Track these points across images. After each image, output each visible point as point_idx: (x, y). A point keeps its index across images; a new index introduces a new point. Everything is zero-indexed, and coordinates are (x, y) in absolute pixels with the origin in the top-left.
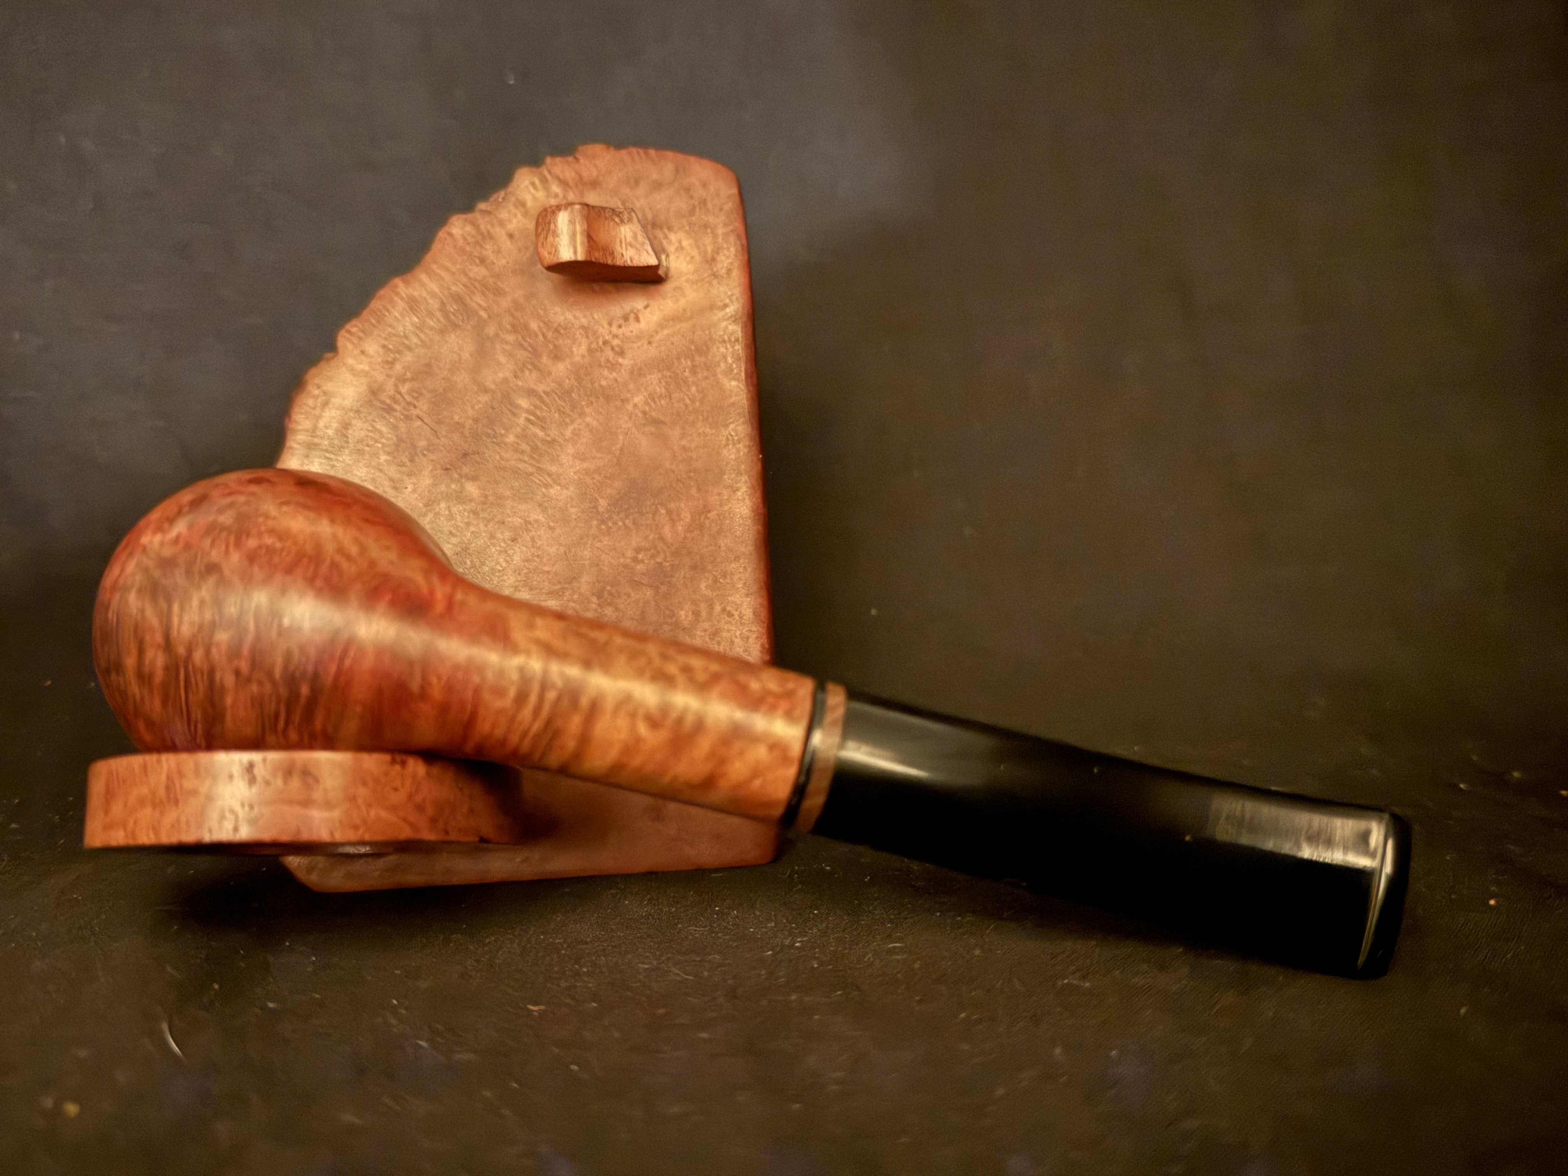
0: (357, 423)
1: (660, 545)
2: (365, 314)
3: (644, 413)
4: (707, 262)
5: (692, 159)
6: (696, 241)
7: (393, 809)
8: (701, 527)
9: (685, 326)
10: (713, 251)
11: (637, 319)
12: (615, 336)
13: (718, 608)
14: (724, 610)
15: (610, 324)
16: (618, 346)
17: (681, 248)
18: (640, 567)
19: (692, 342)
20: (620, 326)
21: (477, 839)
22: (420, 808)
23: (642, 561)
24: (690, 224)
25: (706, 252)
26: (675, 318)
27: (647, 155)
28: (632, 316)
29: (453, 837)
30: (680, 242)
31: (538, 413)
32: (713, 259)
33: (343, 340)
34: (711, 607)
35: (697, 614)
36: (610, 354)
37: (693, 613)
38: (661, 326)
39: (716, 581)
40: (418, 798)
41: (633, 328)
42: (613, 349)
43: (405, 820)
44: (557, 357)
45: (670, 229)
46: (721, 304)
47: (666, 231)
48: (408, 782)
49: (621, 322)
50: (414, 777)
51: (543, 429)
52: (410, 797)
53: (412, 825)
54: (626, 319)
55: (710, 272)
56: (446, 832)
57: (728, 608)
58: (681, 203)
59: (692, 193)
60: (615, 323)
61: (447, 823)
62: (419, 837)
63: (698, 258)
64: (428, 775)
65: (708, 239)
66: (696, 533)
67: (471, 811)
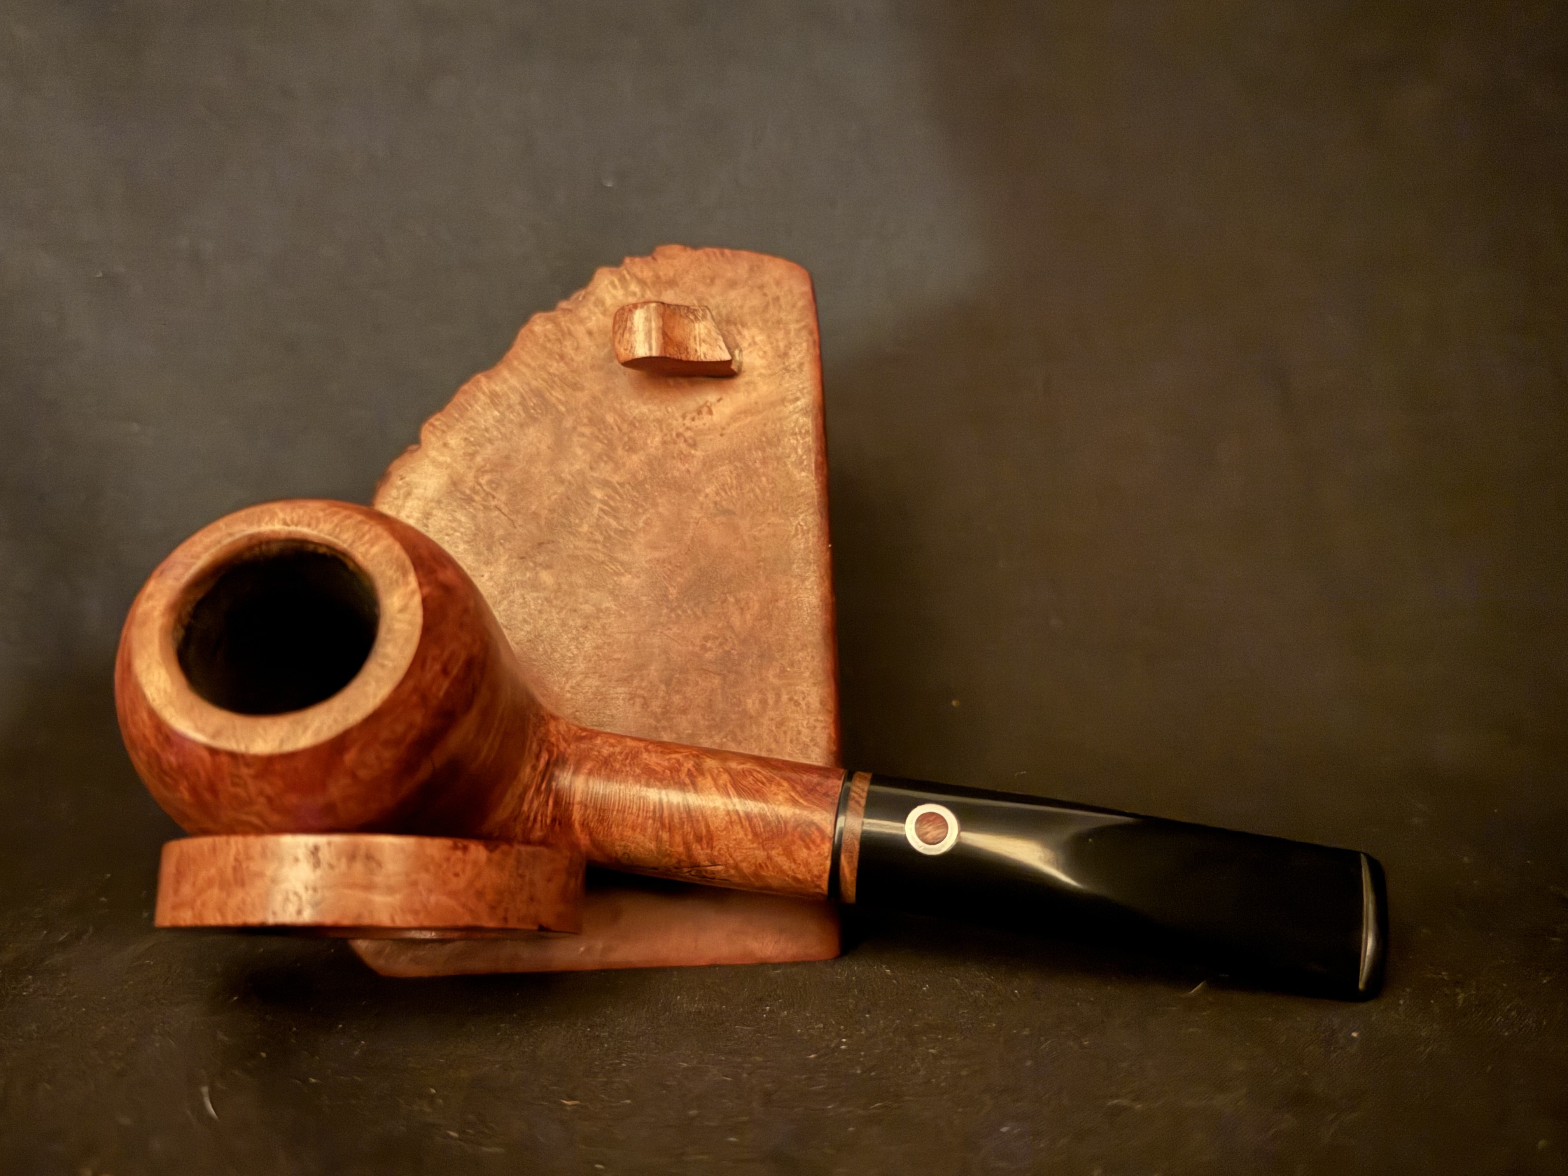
0: (438, 513)
1: (729, 634)
2: (449, 407)
3: (715, 503)
4: (779, 356)
5: (766, 258)
6: (769, 337)
7: (453, 894)
8: (769, 617)
9: (757, 418)
10: (786, 346)
11: (710, 412)
12: (688, 429)
13: (785, 698)
14: (791, 699)
15: (684, 417)
16: (691, 438)
17: (754, 343)
18: (709, 655)
19: (764, 434)
20: (693, 419)
21: (535, 928)
22: (480, 894)
23: (710, 649)
24: (765, 321)
25: (778, 347)
26: (746, 412)
27: (723, 254)
28: (705, 410)
29: (512, 924)
30: (753, 337)
31: (612, 503)
32: (786, 355)
33: (426, 433)
34: (778, 696)
35: (764, 702)
36: (683, 446)
37: (760, 702)
38: (734, 418)
39: (783, 670)
40: (479, 884)
41: (706, 420)
42: (686, 441)
43: (464, 906)
44: (631, 449)
45: (744, 325)
46: (791, 397)
47: (740, 327)
48: (469, 868)
49: (695, 414)
50: (476, 862)
51: (616, 518)
52: (470, 884)
53: (471, 911)
54: (699, 412)
55: (782, 366)
56: (505, 919)
57: (796, 698)
58: (755, 300)
59: (766, 290)
60: (689, 416)
61: (506, 910)
62: (479, 923)
63: (770, 353)
64: (489, 860)
65: (780, 335)
66: (764, 622)
67: (532, 899)
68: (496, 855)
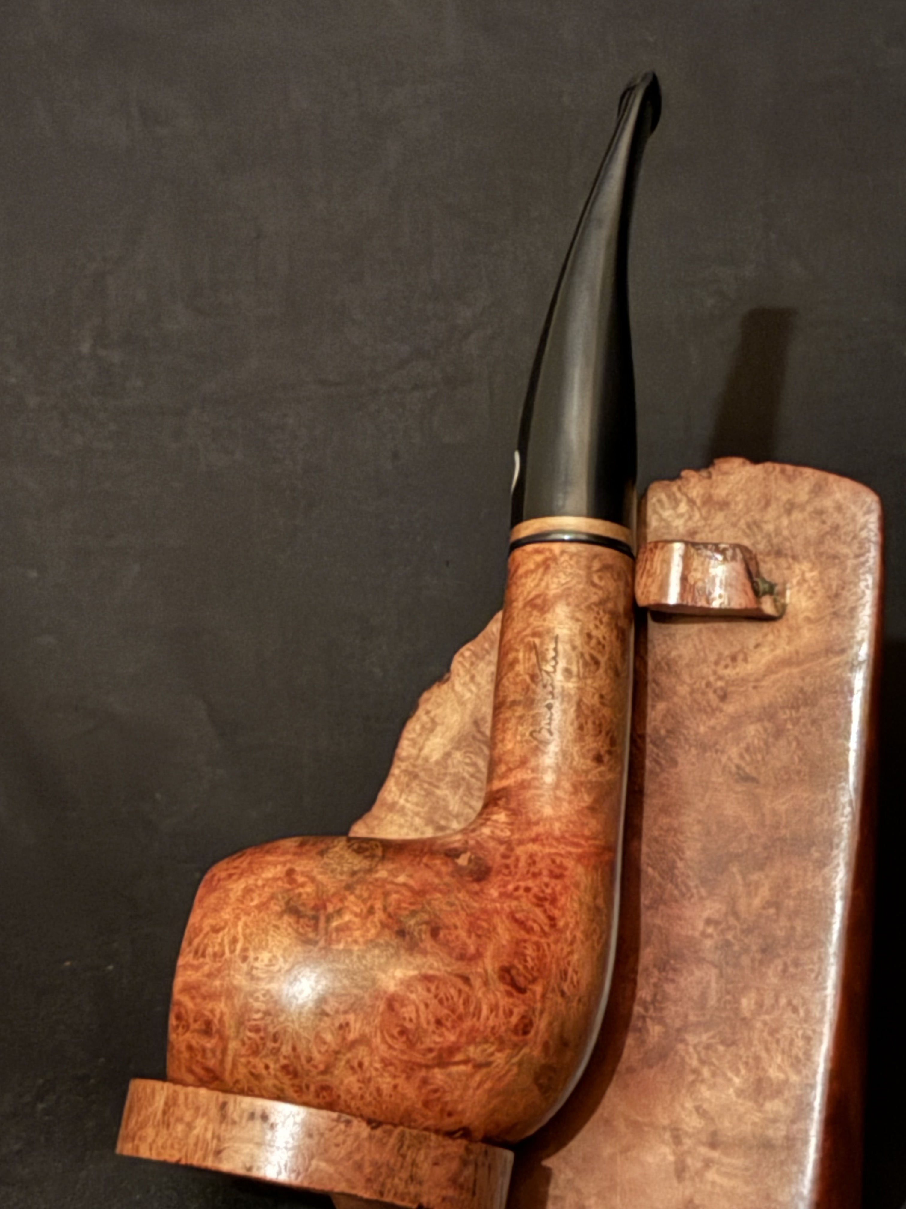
0: (458, 756)
1: (732, 921)
2: (480, 637)
3: (738, 767)
4: (829, 597)
5: (832, 478)
6: (821, 573)
7: (332, 1162)
8: (777, 905)
9: (795, 671)
10: (838, 586)
11: (745, 660)
12: (720, 678)
13: (783, 1001)
14: (789, 1003)
15: (717, 663)
16: (722, 688)
17: (802, 581)
18: (708, 943)
19: (801, 690)
20: (726, 667)
21: (415, 1206)
22: (359, 1166)
23: (711, 936)
24: (819, 555)
25: (830, 586)
26: (786, 662)
27: (783, 472)
28: (740, 657)
29: (388, 1198)
30: (803, 573)
32: (837, 595)
33: (457, 665)
34: (777, 998)
35: (760, 1004)
36: (712, 697)
37: (756, 1003)
38: (769, 670)
39: (785, 970)
40: (357, 1157)
41: (740, 669)
42: (715, 691)
43: (341, 1174)
45: (795, 558)
46: (837, 648)
47: (790, 560)
48: (349, 1142)
49: (729, 661)
50: (357, 1136)
52: (349, 1155)
53: (348, 1181)
54: (734, 659)
56: (382, 1194)
57: (795, 1002)
58: (812, 531)
59: (824, 517)
60: (723, 663)
61: (383, 1185)
62: (354, 1192)
63: (820, 593)
64: (370, 1137)
65: (834, 572)
66: (772, 911)
67: (412, 1178)
68: (378, 1132)
